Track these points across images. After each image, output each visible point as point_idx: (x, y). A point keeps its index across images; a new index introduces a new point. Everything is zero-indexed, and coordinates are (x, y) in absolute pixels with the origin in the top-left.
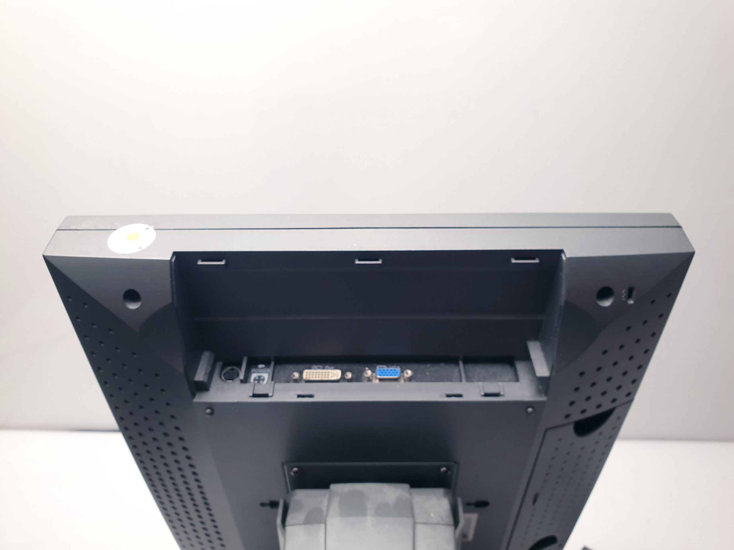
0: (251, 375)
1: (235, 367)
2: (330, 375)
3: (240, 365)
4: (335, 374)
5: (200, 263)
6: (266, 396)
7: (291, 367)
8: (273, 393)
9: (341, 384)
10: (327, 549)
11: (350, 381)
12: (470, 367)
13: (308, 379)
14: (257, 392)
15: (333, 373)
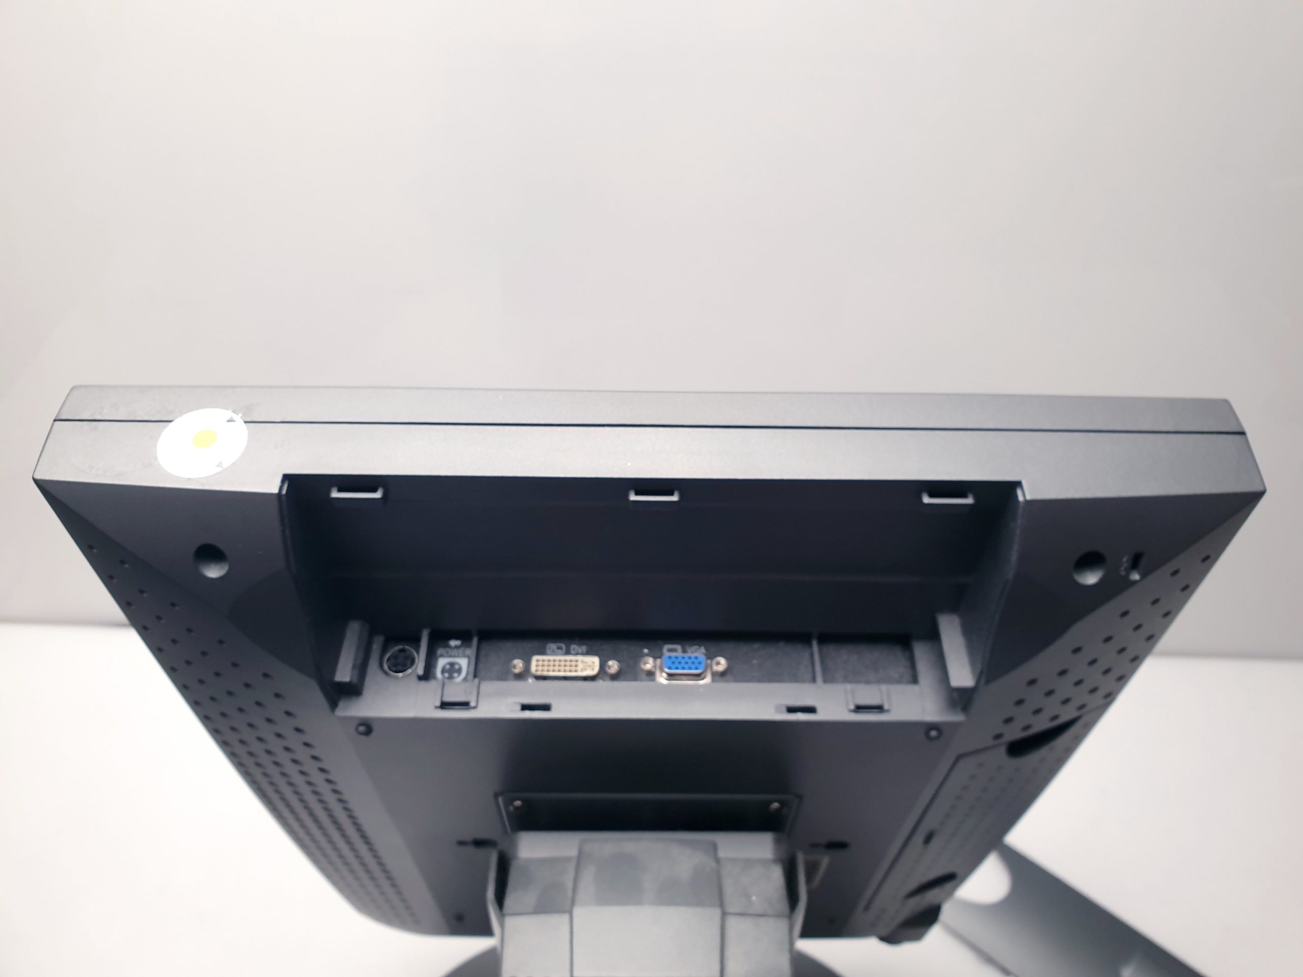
0: (436, 660)
1: (407, 647)
2: (580, 666)
3: (415, 641)
4: (589, 664)
5: (335, 494)
6: (465, 705)
7: (509, 645)
8: (477, 701)
9: (600, 683)
10: (575, 974)
11: (615, 677)
12: (830, 649)
13: (539, 673)
14: (448, 698)
15: (586, 663)
